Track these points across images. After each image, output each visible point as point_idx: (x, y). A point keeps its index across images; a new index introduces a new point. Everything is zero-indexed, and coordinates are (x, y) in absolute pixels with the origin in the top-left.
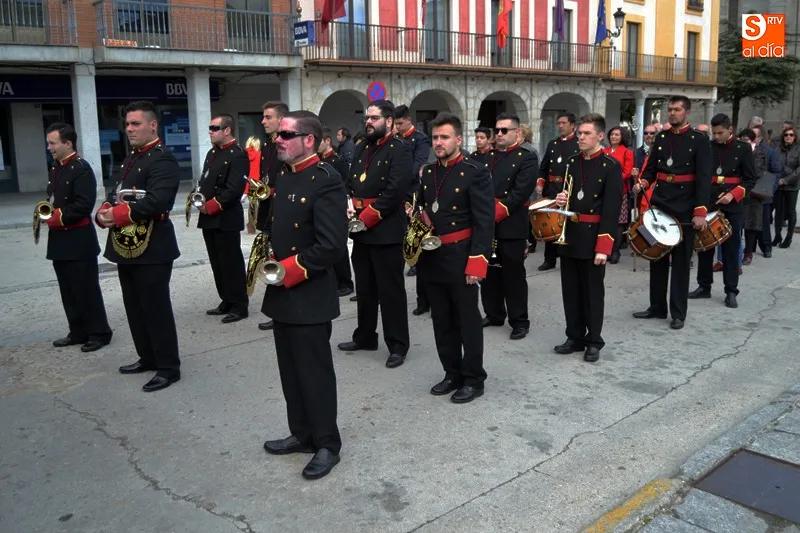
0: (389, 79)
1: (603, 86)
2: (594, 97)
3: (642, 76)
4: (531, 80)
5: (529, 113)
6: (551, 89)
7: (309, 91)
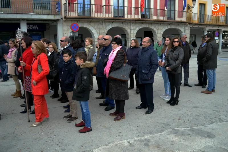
0: (98, 23)
1: (189, 25)
2: (185, 30)
3: (206, 23)
4: (158, 23)
5: (157, 35)
6: (166, 27)
7: (66, 27)
